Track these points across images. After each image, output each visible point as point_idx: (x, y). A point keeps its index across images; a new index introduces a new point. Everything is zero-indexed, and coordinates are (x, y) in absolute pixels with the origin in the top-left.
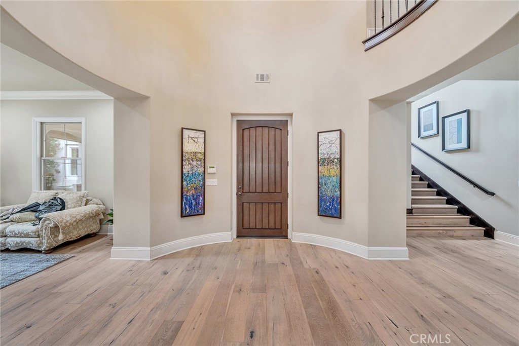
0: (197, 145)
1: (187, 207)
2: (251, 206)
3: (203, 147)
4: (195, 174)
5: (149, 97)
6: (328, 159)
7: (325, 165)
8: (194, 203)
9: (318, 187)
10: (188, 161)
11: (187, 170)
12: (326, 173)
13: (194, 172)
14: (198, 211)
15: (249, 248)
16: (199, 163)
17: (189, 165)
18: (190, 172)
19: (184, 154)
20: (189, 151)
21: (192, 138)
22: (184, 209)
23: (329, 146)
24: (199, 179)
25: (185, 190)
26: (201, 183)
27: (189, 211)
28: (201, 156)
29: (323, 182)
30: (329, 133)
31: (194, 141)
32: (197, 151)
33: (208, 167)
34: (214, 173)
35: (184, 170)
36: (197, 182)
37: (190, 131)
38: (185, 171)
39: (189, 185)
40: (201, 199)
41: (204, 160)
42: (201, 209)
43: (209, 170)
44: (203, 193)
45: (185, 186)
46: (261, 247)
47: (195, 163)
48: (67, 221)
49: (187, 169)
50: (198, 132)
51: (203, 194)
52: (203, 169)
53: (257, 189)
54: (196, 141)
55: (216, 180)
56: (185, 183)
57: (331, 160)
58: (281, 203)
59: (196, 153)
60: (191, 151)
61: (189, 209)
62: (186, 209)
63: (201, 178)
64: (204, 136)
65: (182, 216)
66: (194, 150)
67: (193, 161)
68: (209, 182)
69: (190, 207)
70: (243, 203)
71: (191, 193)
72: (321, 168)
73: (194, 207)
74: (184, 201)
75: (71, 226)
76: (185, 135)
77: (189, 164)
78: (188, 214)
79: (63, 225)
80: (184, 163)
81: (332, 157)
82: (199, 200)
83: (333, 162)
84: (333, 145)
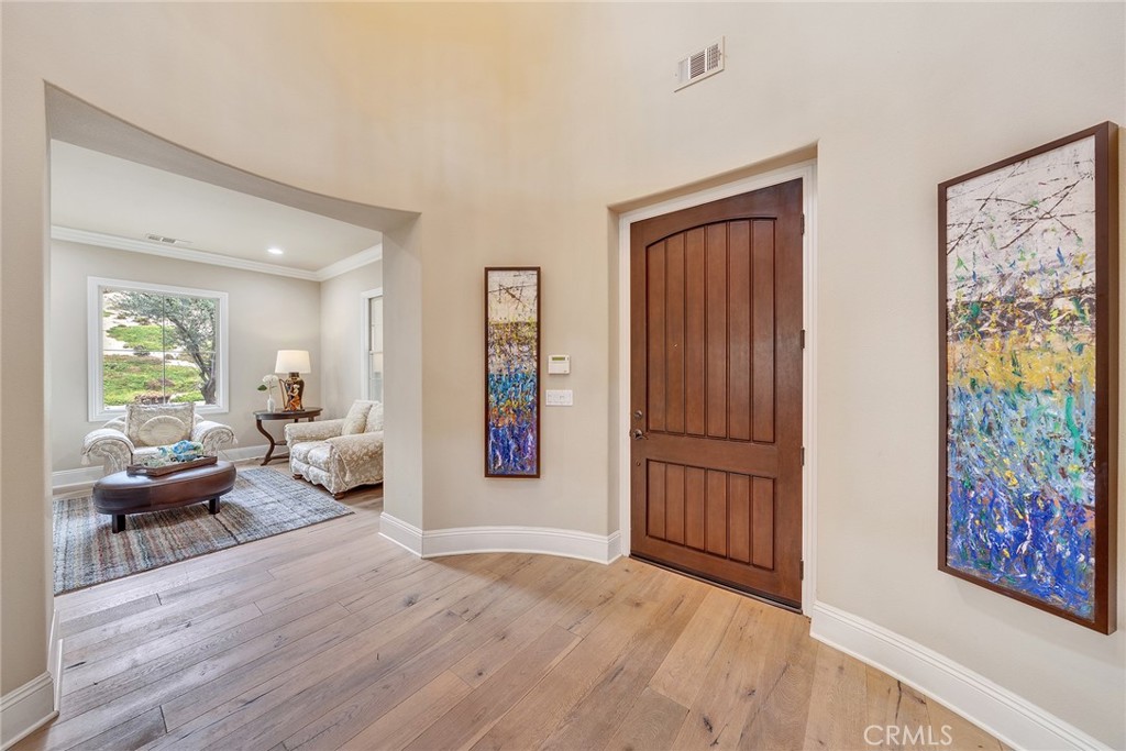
0: (520, 307)
1: (498, 453)
2: (670, 474)
3: (535, 308)
4: (516, 376)
5: (420, 214)
6: (1007, 300)
7: (984, 335)
8: (514, 446)
9: (945, 441)
10: (499, 344)
11: (496, 367)
12: (994, 373)
13: (512, 370)
14: (523, 468)
15: (638, 605)
16: (526, 348)
17: (503, 356)
18: (505, 373)
19: (490, 328)
20: (501, 322)
21: (507, 290)
22: (491, 459)
23: (1011, 234)
24: (526, 389)
25: (493, 413)
26: (531, 398)
27: (503, 464)
28: (530, 333)
29: (976, 417)
30: (1010, 169)
31: (513, 296)
32: (520, 319)
33: (550, 360)
34: (565, 375)
35: (490, 366)
36: (519, 396)
37: (504, 273)
38: (493, 370)
39: (501, 403)
40: (530, 437)
41: (538, 340)
42: (531, 462)
43: (552, 367)
44: (534, 423)
45: (494, 405)
46: (678, 612)
47: (515, 350)
48: (354, 453)
49: (497, 363)
50: (522, 273)
51: (535, 426)
52: (535, 364)
53: (689, 425)
54: (517, 294)
55: (571, 391)
56: (492, 397)
57: (1029, 306)
58: (774, 481)
59: (517, 324)
60: (506, 322)
61: (503, 460)
62: (496, 458)
63: (529, 385)
64: (536, 281)
65: (487, 475)
66: (512, 319)
67: (510, 345)
68: (553, 396)
69: (506, 455)
70: (648, 460)
71: (506, 421)
72: (957, 350)
73: (515, 456)
74: (492, 439)
75: (361, 462)
76: (493, 286)
77: (503, 351)
78: (500, 471)
79: (348, 458)
80: (491, 351)
81: (1036, 288)
82: (526, 441)
83: (1046, 314)
84: (1046, 224)
